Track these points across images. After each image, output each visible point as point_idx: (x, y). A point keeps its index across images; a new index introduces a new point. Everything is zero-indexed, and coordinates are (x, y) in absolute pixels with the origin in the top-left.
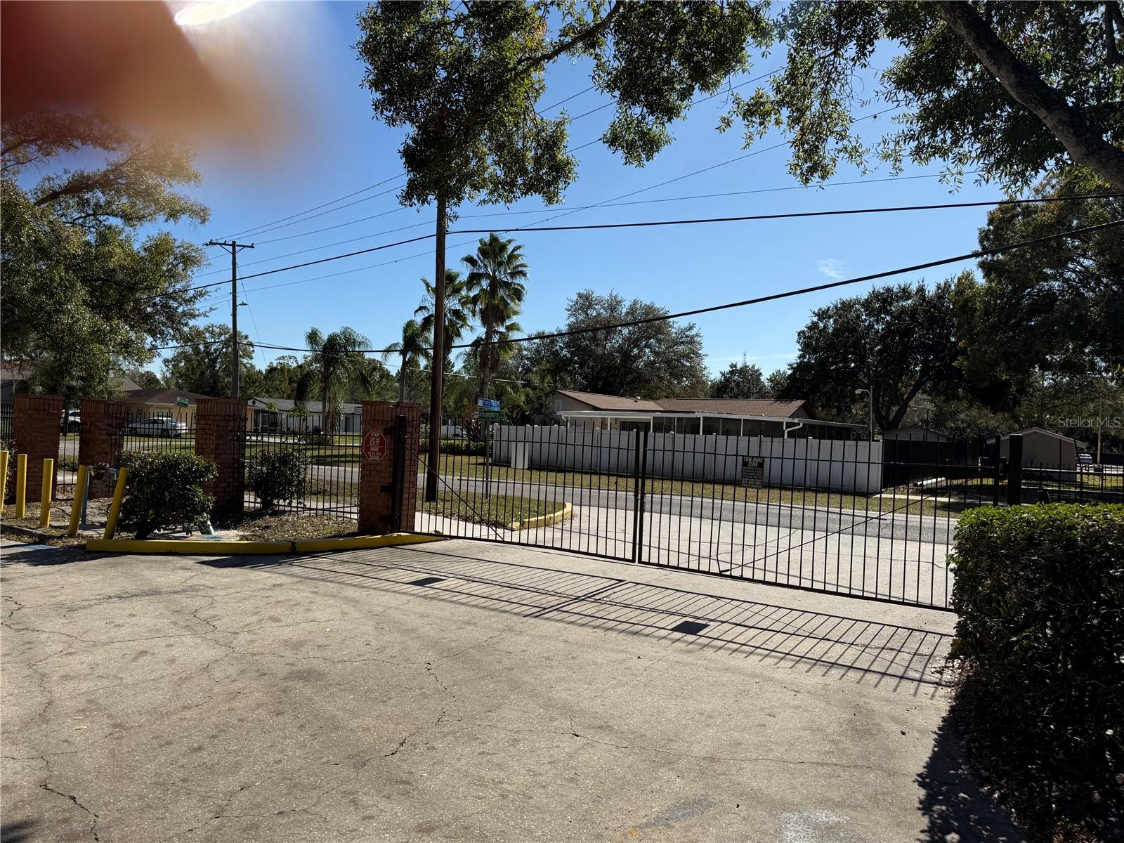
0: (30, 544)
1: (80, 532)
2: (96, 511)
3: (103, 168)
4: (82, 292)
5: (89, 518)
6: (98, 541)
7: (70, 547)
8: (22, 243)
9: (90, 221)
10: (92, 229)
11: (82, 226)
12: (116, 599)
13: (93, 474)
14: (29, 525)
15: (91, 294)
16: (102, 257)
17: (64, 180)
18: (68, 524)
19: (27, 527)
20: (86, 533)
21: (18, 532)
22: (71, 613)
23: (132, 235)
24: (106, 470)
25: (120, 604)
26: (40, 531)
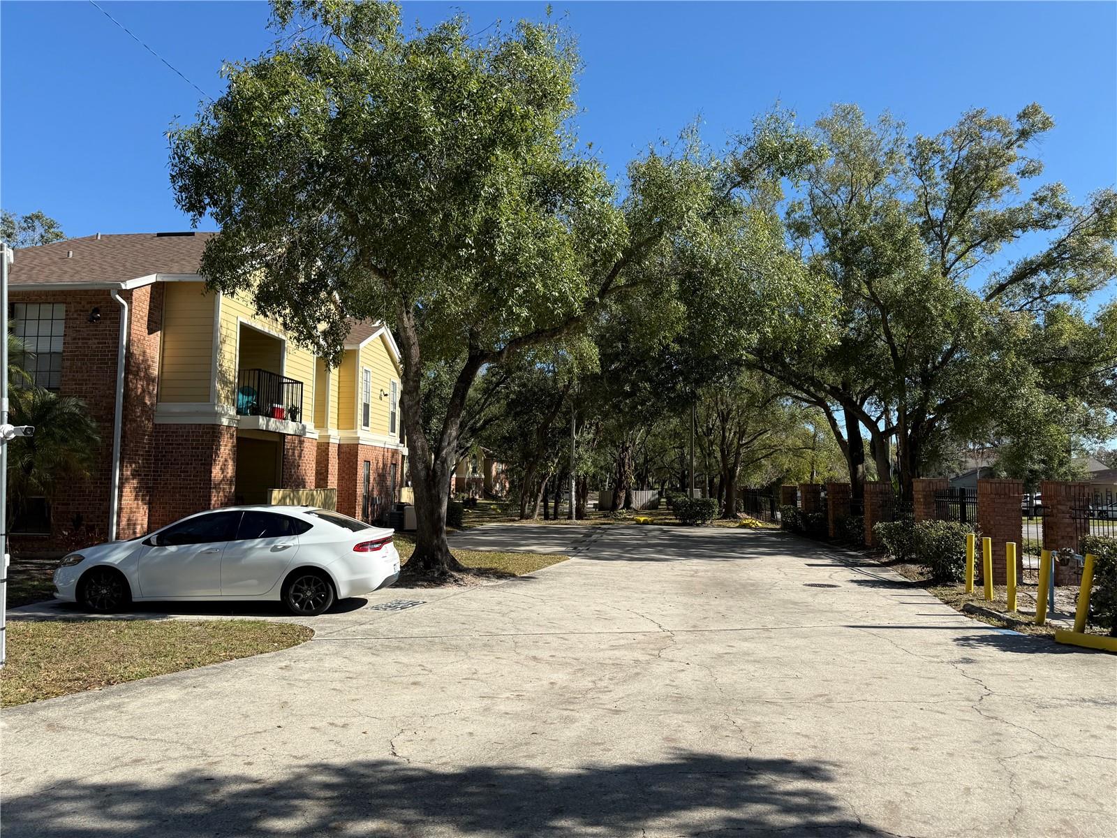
0: (998, 628)
1: (1048, 620)
2: (1064, 599)
3: (1045, 249)
4: (1034, 374)
5: (1058, 607)
6: (1068, 633)
7: (1038, 636)
8: (974, 337)
9: (1038, 304)
10: (1040, 312)
11: (1030, 311)
12: (1091, 704)
13: (1057, 560)
14: (997, 608)
15: (1044, 375)
16: (1052, 337)
17: (1009, 272)
18: (1035, 610)
19: (995, 609)
20: (1055, 622)
21: (988, 615)
22: (1041, 710)
23: (1082, 308)
24: (1072, 556)
25: (1096, 711)
26: (1008, 616)
